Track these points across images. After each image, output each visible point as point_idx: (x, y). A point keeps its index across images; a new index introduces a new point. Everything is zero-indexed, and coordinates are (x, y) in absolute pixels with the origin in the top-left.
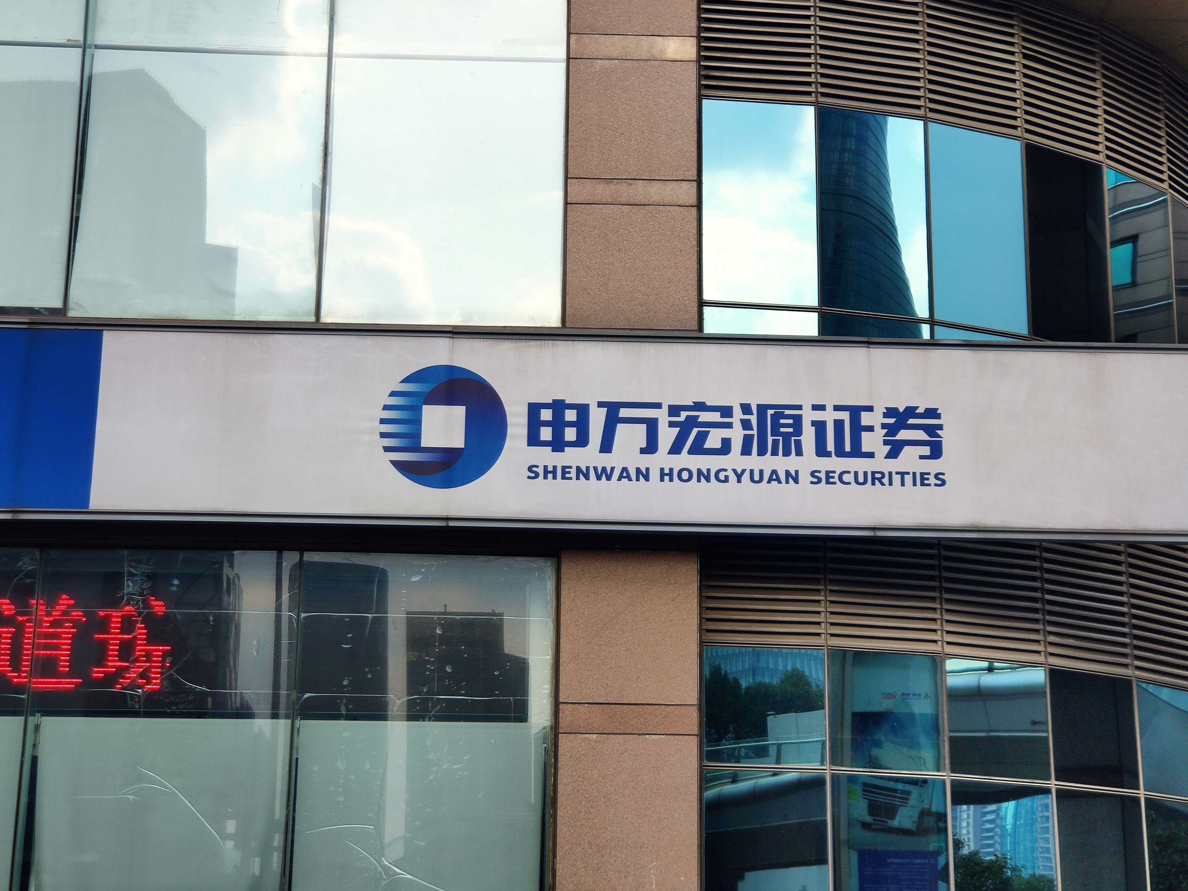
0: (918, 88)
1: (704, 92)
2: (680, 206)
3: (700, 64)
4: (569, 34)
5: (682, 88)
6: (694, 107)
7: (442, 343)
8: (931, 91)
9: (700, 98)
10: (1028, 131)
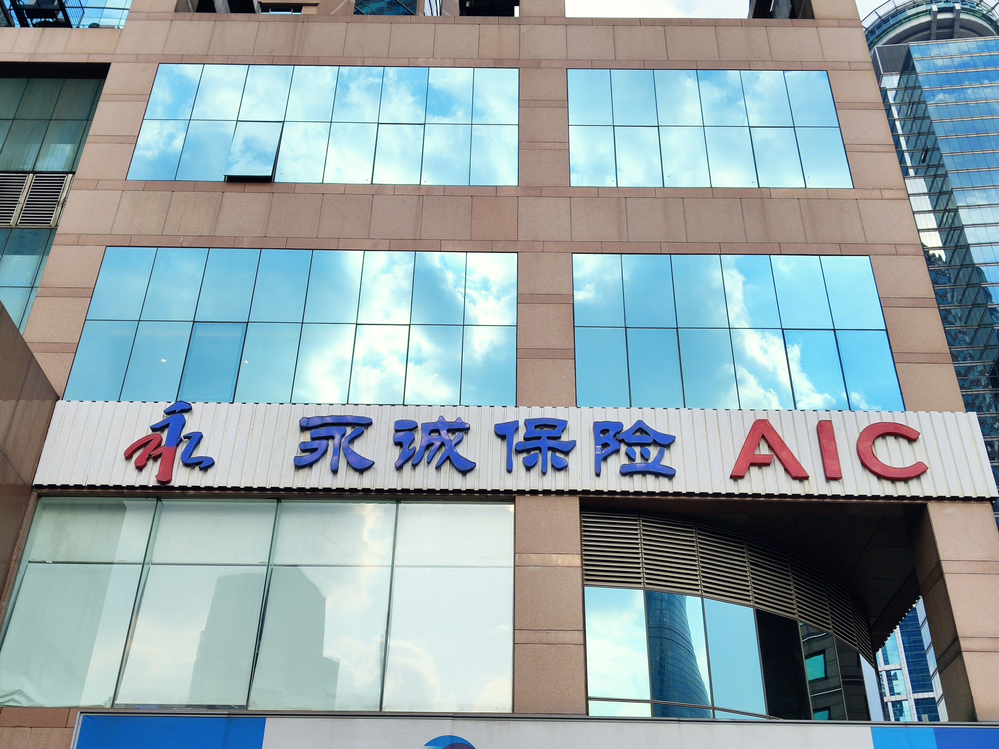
0: (697, 580)
1: (585, 583)
2: (574, 644)
3: (582, 568)
4: (515, 554)
5: (574, 581)
6: (581, 591)
7: (448, 723)
8: (704, 582)
9: (583, 586)
10: (756, 603)
